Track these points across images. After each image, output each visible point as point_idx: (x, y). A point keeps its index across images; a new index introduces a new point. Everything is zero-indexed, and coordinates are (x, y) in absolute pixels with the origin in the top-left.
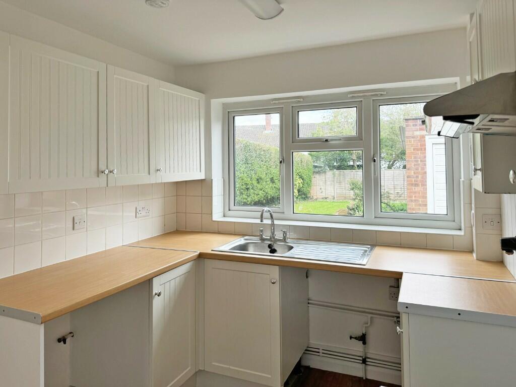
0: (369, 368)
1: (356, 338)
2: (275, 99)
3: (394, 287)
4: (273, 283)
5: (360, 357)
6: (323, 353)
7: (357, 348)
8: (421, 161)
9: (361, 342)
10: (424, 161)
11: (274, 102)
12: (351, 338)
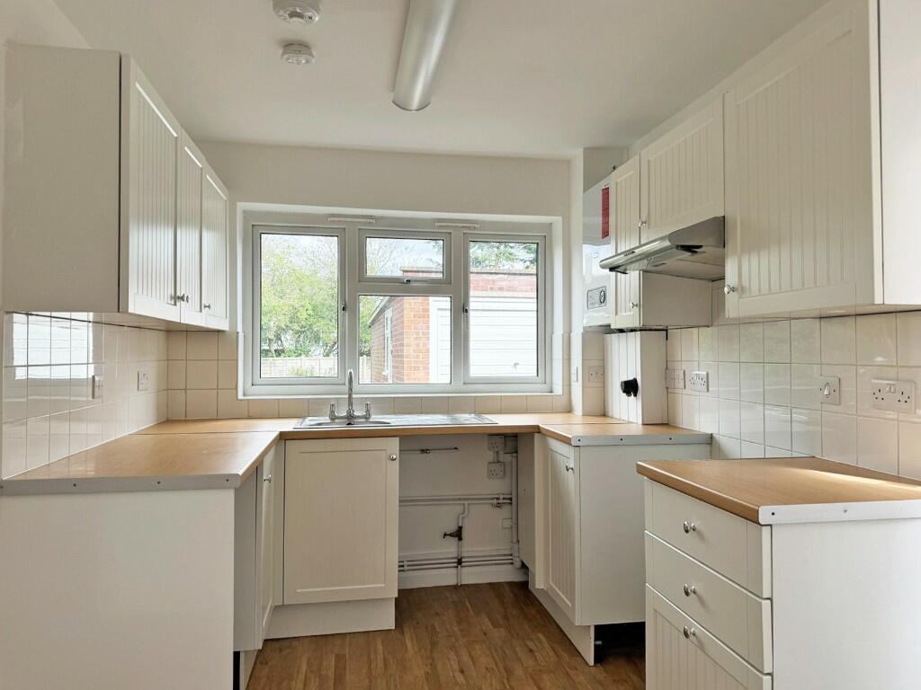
0: (465, 570)
1: (451, 535)
2: (333, 215)
3: (494, 463)
4: (393, 460)
5: (453, 558)
6: (408, 566)
7: (449, 549)
8: (423, 333)
9: (457, 538)
10: (426, 334)
11: (332, 219)
12: (445, 535)
